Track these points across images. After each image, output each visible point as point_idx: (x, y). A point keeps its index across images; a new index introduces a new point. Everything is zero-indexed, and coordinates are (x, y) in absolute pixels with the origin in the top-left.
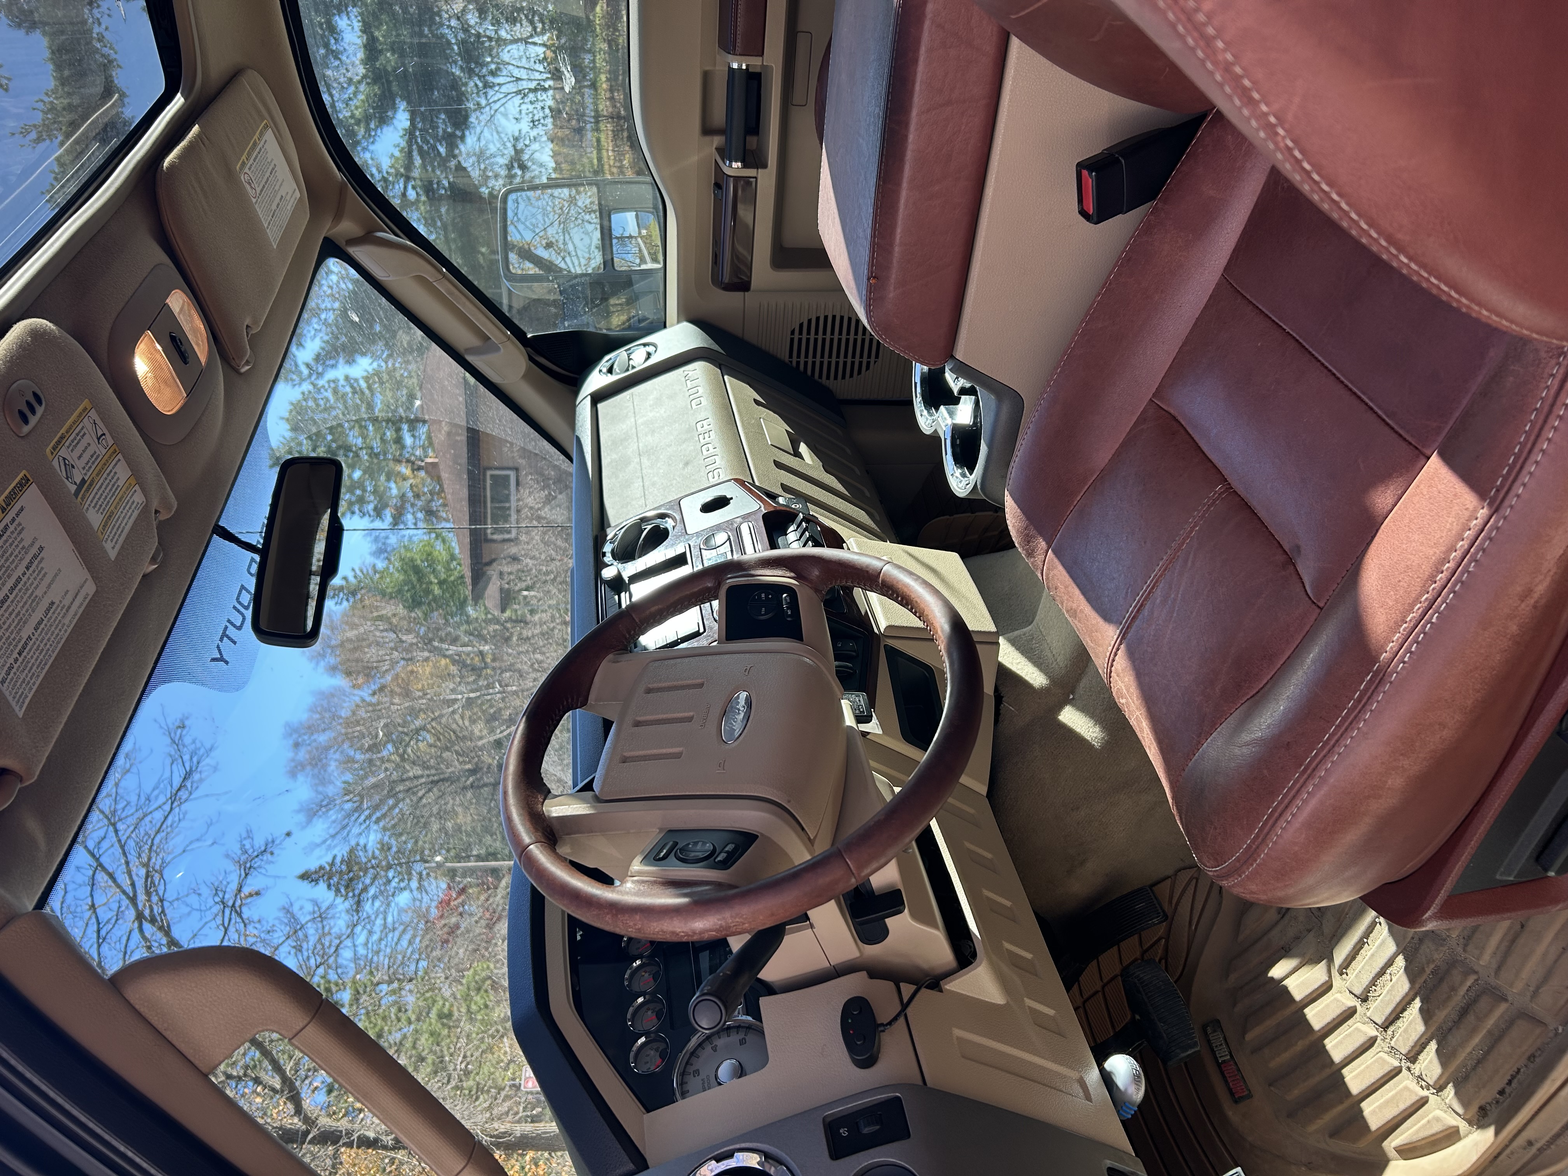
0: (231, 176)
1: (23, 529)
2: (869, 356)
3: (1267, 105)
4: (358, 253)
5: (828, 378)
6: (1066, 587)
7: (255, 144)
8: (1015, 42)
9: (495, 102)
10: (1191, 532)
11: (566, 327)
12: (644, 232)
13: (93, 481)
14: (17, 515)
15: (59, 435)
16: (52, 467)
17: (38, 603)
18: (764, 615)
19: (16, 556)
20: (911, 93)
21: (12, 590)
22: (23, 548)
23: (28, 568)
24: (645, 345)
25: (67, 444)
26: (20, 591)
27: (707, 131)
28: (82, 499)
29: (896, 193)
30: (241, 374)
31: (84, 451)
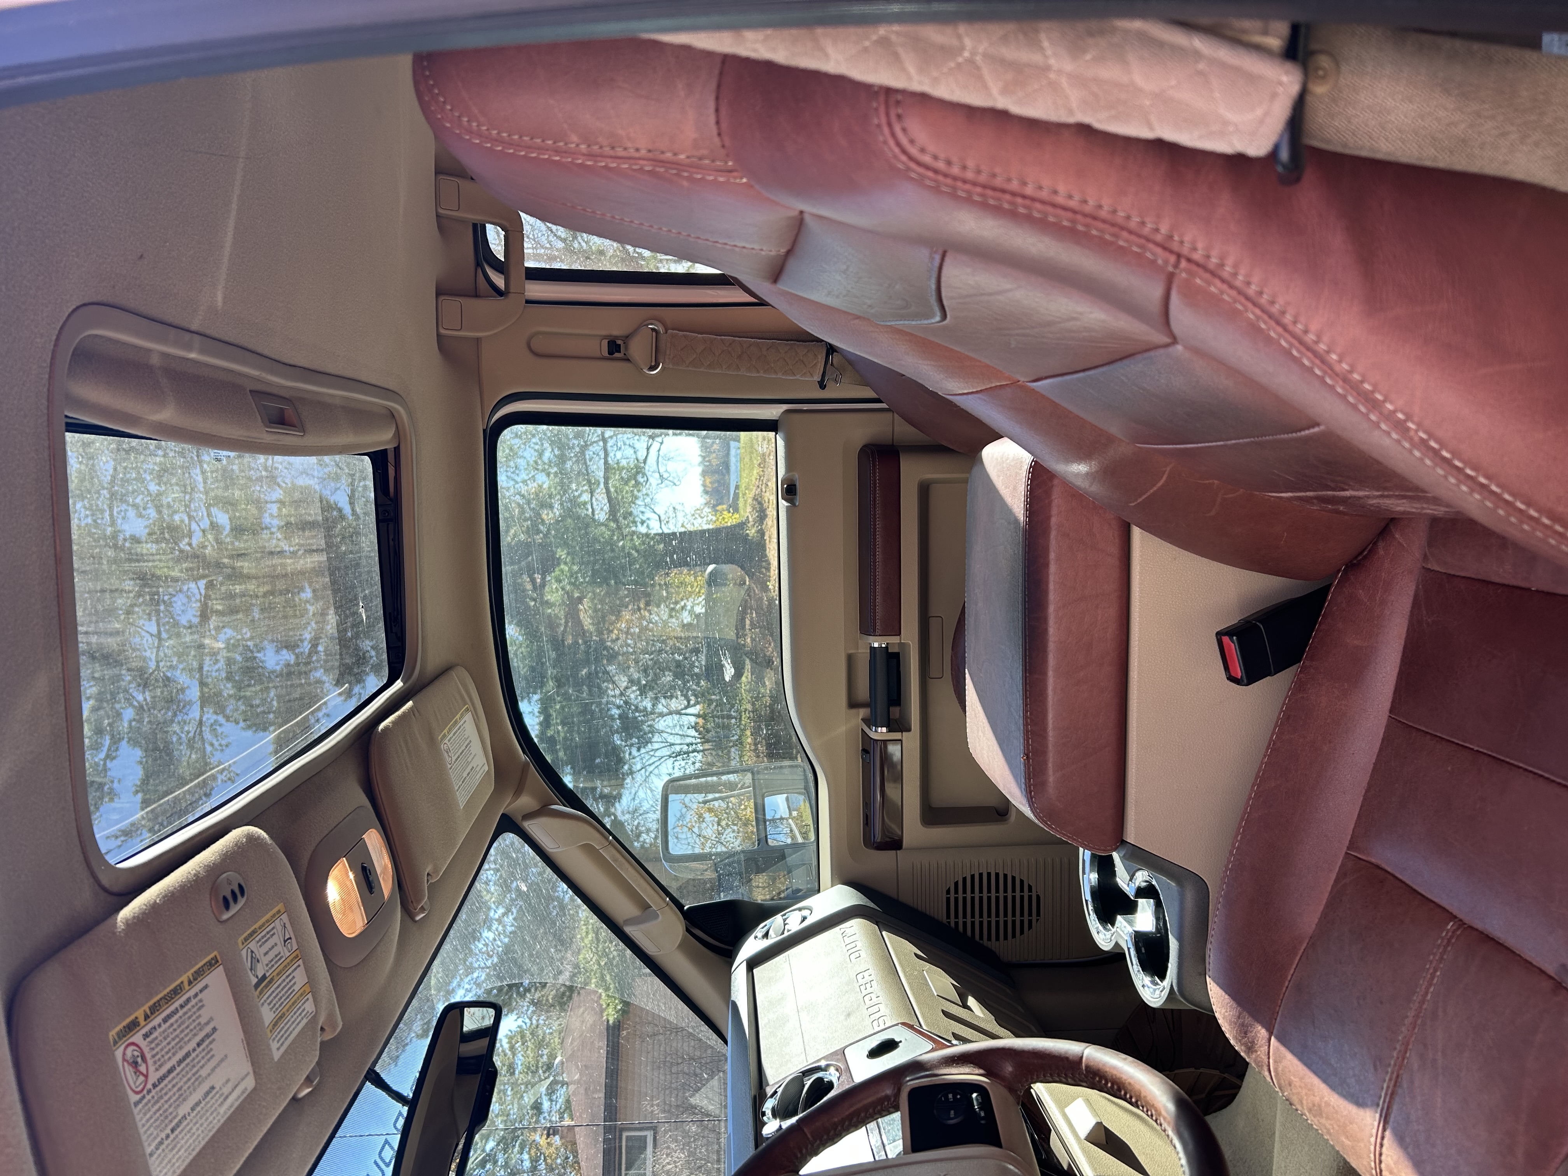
0: (433, 742)
1: (203, 1006)
2: (1030, 914)
3: (1391, 403)
4: (533, 827)
5: (989, 939)
6: (1301, 1079)
7: (456, 722)
8: (1136, 532)
9: (650, 765)
10: (1432, 978)
11: (723, 897)
12: (795, 813)
13: (272, 979)
14: (201, 991)
15: (253, 928)
16: (241, 956)
17: (200, 1083)
18: (953, 1119)
19: (191, 1030)
20: (1046, 592)
21: (180, 1062)
22: (199, 1024)
23: (199, 1045)
24: (800, 909)
25: (257, 939)
26: (187, 1065)
27: (853, 704)
28: (261, 993)
29: (1043, 681)
30: (416, 922)
31: (271, 949)
